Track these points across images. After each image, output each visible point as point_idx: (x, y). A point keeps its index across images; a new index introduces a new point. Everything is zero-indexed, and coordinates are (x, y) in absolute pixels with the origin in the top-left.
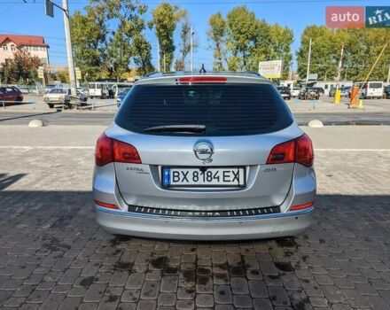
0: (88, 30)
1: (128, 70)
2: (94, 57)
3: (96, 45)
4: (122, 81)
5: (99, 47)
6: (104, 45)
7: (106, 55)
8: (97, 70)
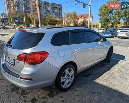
0: (107, 10)
1: (120, 23)
2: (107, 19)
3: (108, 15)
4: (116, 27)
5: (109, 15)
6: (111, 14)
7: (111, 18)
8: (107, 24)
